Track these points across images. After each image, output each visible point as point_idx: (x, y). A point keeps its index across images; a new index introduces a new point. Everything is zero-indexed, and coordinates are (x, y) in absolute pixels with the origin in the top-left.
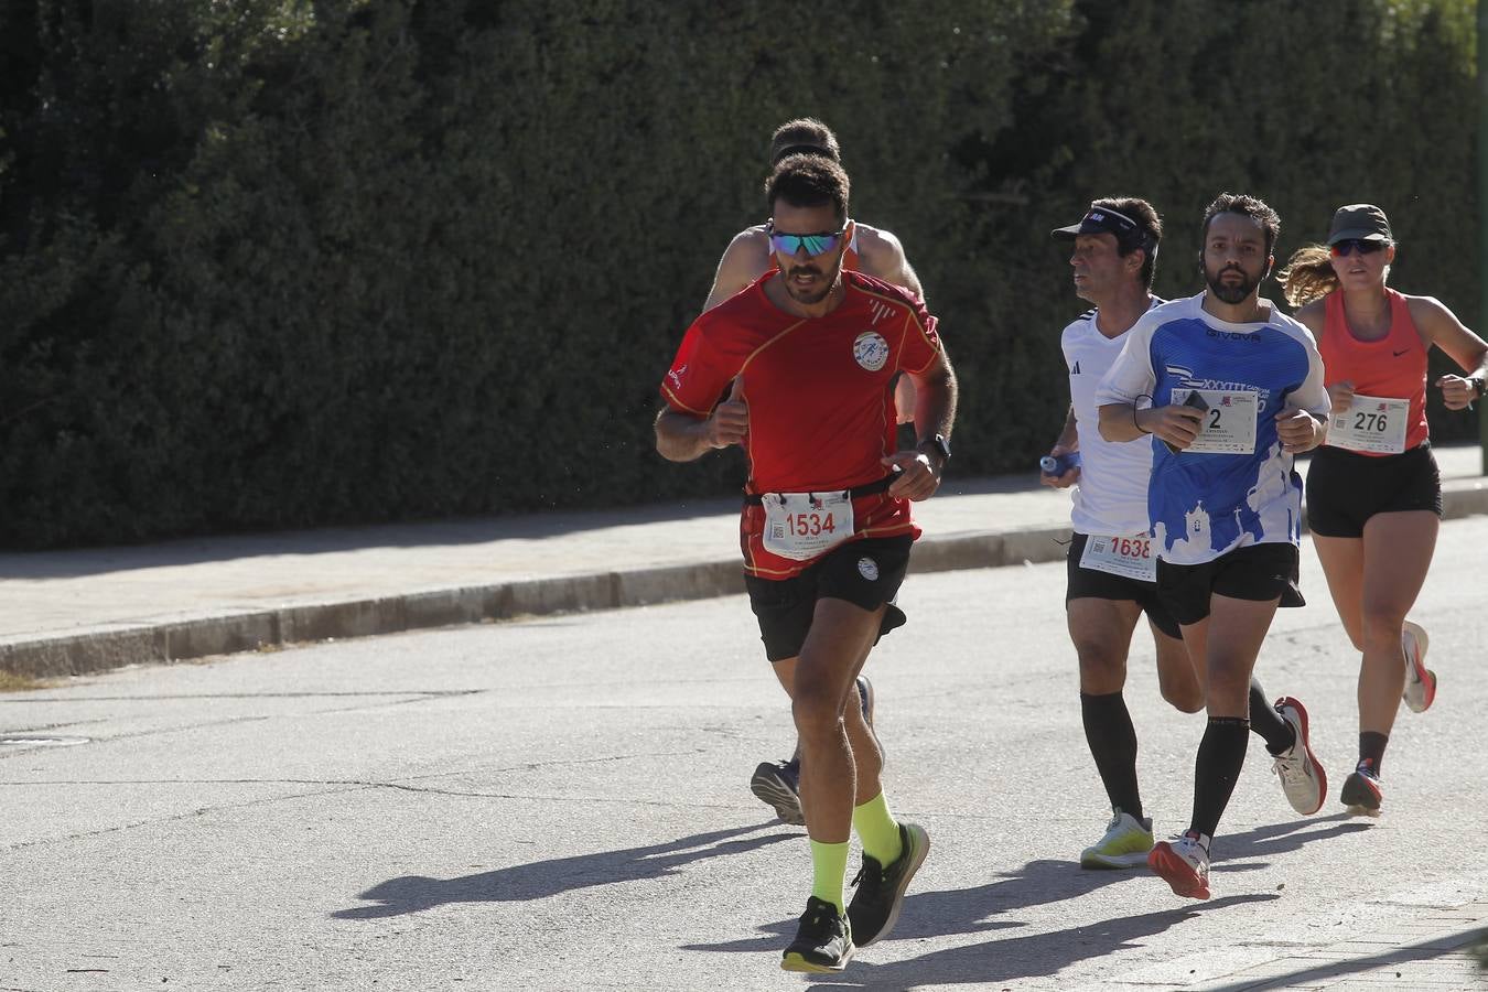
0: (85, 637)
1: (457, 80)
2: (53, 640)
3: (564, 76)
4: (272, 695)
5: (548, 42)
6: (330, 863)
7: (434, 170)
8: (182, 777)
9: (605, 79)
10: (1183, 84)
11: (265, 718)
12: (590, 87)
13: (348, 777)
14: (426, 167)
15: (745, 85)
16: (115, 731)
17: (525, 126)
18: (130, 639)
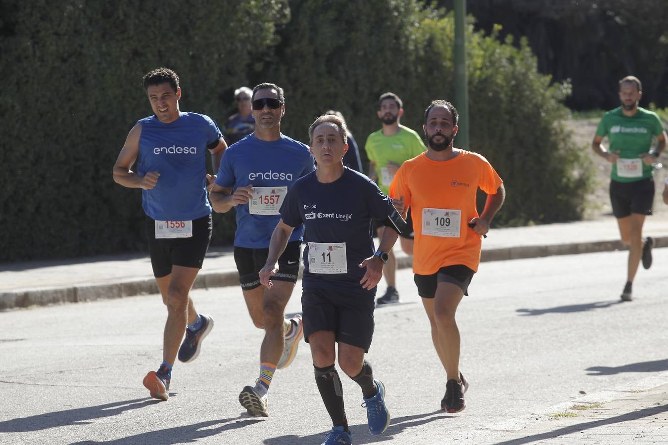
3: (45, 59)
5: (38, 43)
9: (64, 61)
10: (323, 68)
12: (57, 64)
15: (128, 64)
17: (27, 82)
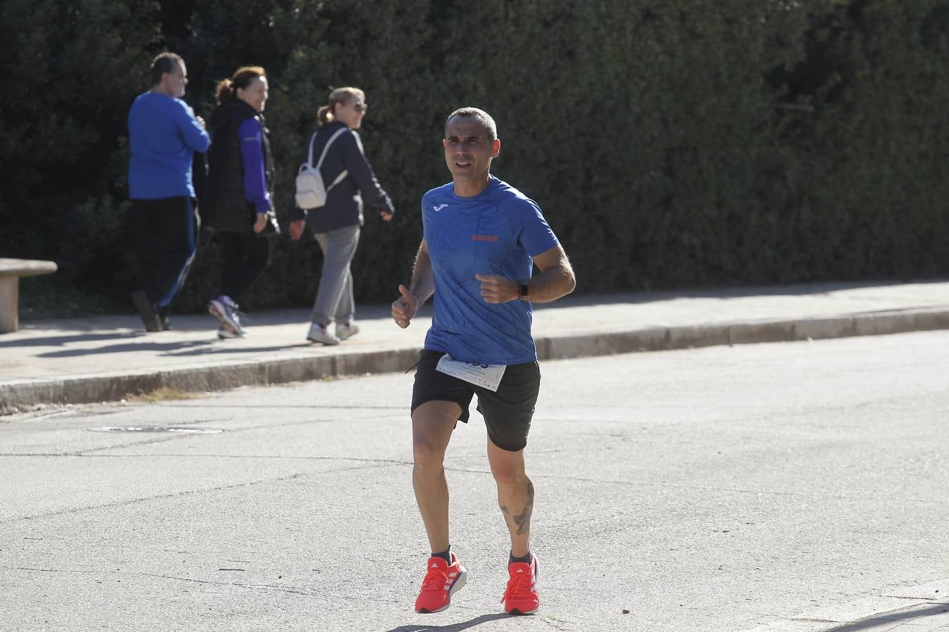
0: (216, 368)
1: (454, 23)
2: (196, 369)
4: (334, 407)
6: (379, 510)
7: (437, 80)
8: (282, 455)
10: (916, 37)
11: (331, 421)
12: (538, 29)
13: (386, 458)
14: (432, 78)
15: (636, 31)
16: (238, 425)
17: (495, 54)
18: (244, 370)
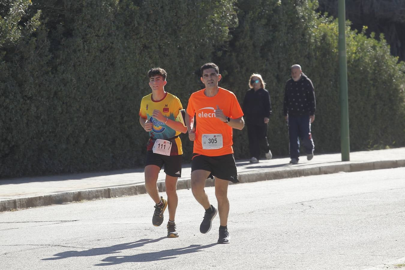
1: (61, 52)
3: (90, 51)
4: (18, 222)
5: (86, 41)
7: (55, 77)
10: (258, 54)
14: (52, 76)
15: (140, 54)
17: (80, 65)
